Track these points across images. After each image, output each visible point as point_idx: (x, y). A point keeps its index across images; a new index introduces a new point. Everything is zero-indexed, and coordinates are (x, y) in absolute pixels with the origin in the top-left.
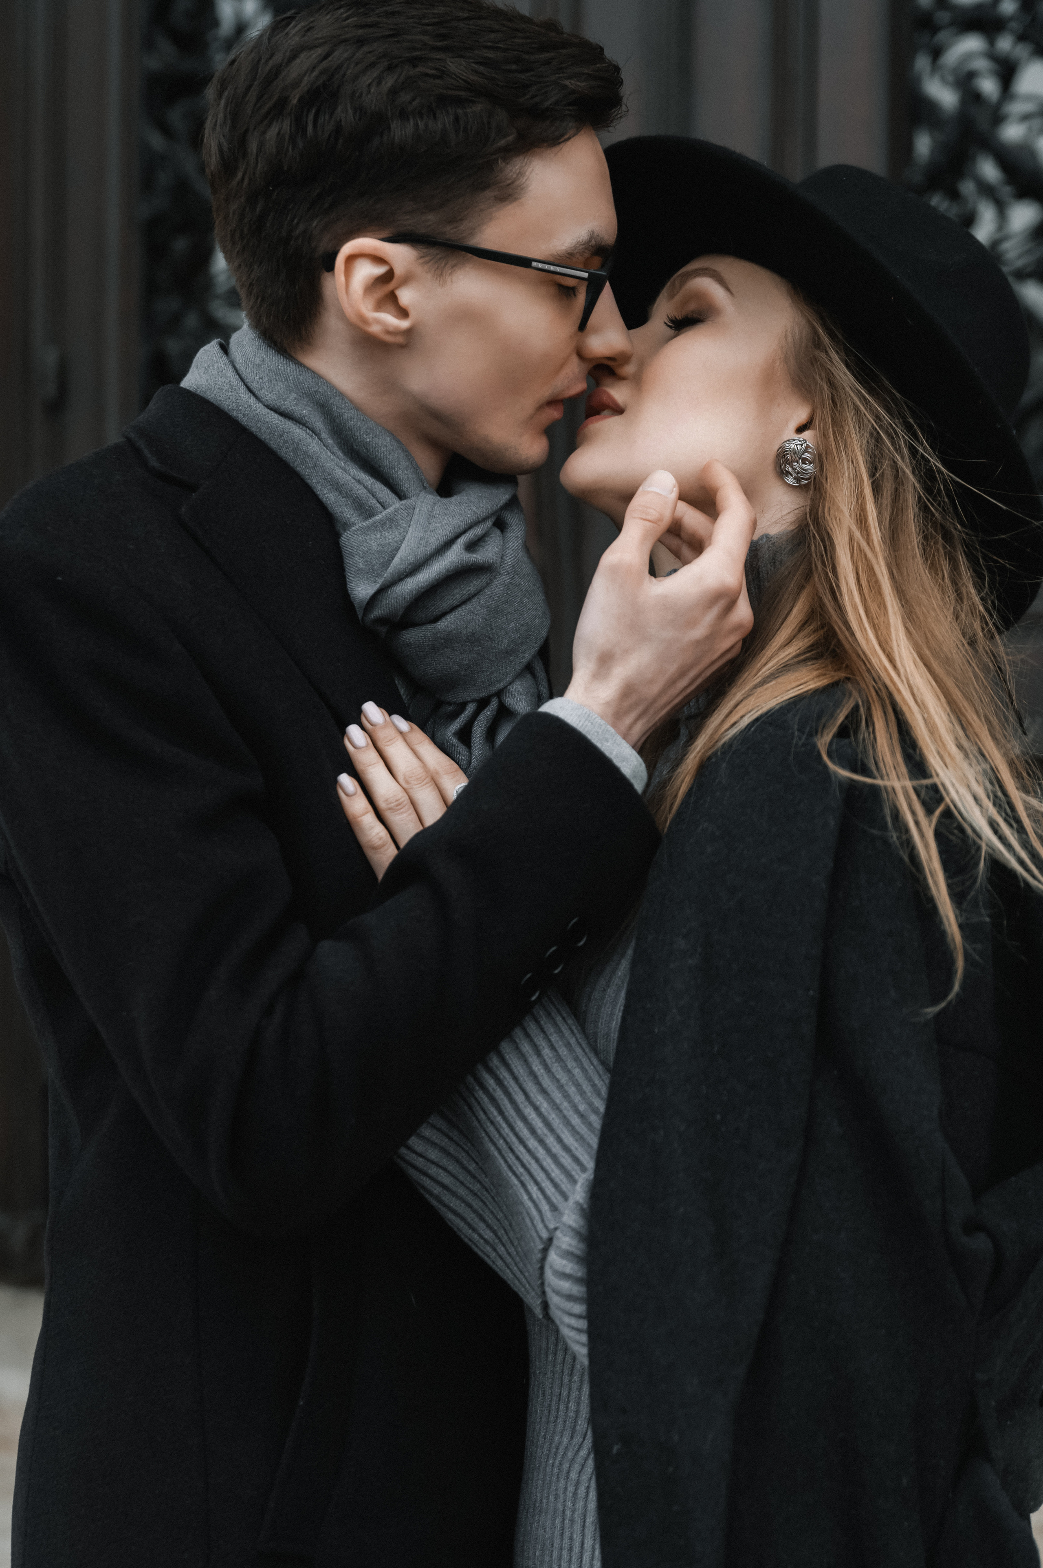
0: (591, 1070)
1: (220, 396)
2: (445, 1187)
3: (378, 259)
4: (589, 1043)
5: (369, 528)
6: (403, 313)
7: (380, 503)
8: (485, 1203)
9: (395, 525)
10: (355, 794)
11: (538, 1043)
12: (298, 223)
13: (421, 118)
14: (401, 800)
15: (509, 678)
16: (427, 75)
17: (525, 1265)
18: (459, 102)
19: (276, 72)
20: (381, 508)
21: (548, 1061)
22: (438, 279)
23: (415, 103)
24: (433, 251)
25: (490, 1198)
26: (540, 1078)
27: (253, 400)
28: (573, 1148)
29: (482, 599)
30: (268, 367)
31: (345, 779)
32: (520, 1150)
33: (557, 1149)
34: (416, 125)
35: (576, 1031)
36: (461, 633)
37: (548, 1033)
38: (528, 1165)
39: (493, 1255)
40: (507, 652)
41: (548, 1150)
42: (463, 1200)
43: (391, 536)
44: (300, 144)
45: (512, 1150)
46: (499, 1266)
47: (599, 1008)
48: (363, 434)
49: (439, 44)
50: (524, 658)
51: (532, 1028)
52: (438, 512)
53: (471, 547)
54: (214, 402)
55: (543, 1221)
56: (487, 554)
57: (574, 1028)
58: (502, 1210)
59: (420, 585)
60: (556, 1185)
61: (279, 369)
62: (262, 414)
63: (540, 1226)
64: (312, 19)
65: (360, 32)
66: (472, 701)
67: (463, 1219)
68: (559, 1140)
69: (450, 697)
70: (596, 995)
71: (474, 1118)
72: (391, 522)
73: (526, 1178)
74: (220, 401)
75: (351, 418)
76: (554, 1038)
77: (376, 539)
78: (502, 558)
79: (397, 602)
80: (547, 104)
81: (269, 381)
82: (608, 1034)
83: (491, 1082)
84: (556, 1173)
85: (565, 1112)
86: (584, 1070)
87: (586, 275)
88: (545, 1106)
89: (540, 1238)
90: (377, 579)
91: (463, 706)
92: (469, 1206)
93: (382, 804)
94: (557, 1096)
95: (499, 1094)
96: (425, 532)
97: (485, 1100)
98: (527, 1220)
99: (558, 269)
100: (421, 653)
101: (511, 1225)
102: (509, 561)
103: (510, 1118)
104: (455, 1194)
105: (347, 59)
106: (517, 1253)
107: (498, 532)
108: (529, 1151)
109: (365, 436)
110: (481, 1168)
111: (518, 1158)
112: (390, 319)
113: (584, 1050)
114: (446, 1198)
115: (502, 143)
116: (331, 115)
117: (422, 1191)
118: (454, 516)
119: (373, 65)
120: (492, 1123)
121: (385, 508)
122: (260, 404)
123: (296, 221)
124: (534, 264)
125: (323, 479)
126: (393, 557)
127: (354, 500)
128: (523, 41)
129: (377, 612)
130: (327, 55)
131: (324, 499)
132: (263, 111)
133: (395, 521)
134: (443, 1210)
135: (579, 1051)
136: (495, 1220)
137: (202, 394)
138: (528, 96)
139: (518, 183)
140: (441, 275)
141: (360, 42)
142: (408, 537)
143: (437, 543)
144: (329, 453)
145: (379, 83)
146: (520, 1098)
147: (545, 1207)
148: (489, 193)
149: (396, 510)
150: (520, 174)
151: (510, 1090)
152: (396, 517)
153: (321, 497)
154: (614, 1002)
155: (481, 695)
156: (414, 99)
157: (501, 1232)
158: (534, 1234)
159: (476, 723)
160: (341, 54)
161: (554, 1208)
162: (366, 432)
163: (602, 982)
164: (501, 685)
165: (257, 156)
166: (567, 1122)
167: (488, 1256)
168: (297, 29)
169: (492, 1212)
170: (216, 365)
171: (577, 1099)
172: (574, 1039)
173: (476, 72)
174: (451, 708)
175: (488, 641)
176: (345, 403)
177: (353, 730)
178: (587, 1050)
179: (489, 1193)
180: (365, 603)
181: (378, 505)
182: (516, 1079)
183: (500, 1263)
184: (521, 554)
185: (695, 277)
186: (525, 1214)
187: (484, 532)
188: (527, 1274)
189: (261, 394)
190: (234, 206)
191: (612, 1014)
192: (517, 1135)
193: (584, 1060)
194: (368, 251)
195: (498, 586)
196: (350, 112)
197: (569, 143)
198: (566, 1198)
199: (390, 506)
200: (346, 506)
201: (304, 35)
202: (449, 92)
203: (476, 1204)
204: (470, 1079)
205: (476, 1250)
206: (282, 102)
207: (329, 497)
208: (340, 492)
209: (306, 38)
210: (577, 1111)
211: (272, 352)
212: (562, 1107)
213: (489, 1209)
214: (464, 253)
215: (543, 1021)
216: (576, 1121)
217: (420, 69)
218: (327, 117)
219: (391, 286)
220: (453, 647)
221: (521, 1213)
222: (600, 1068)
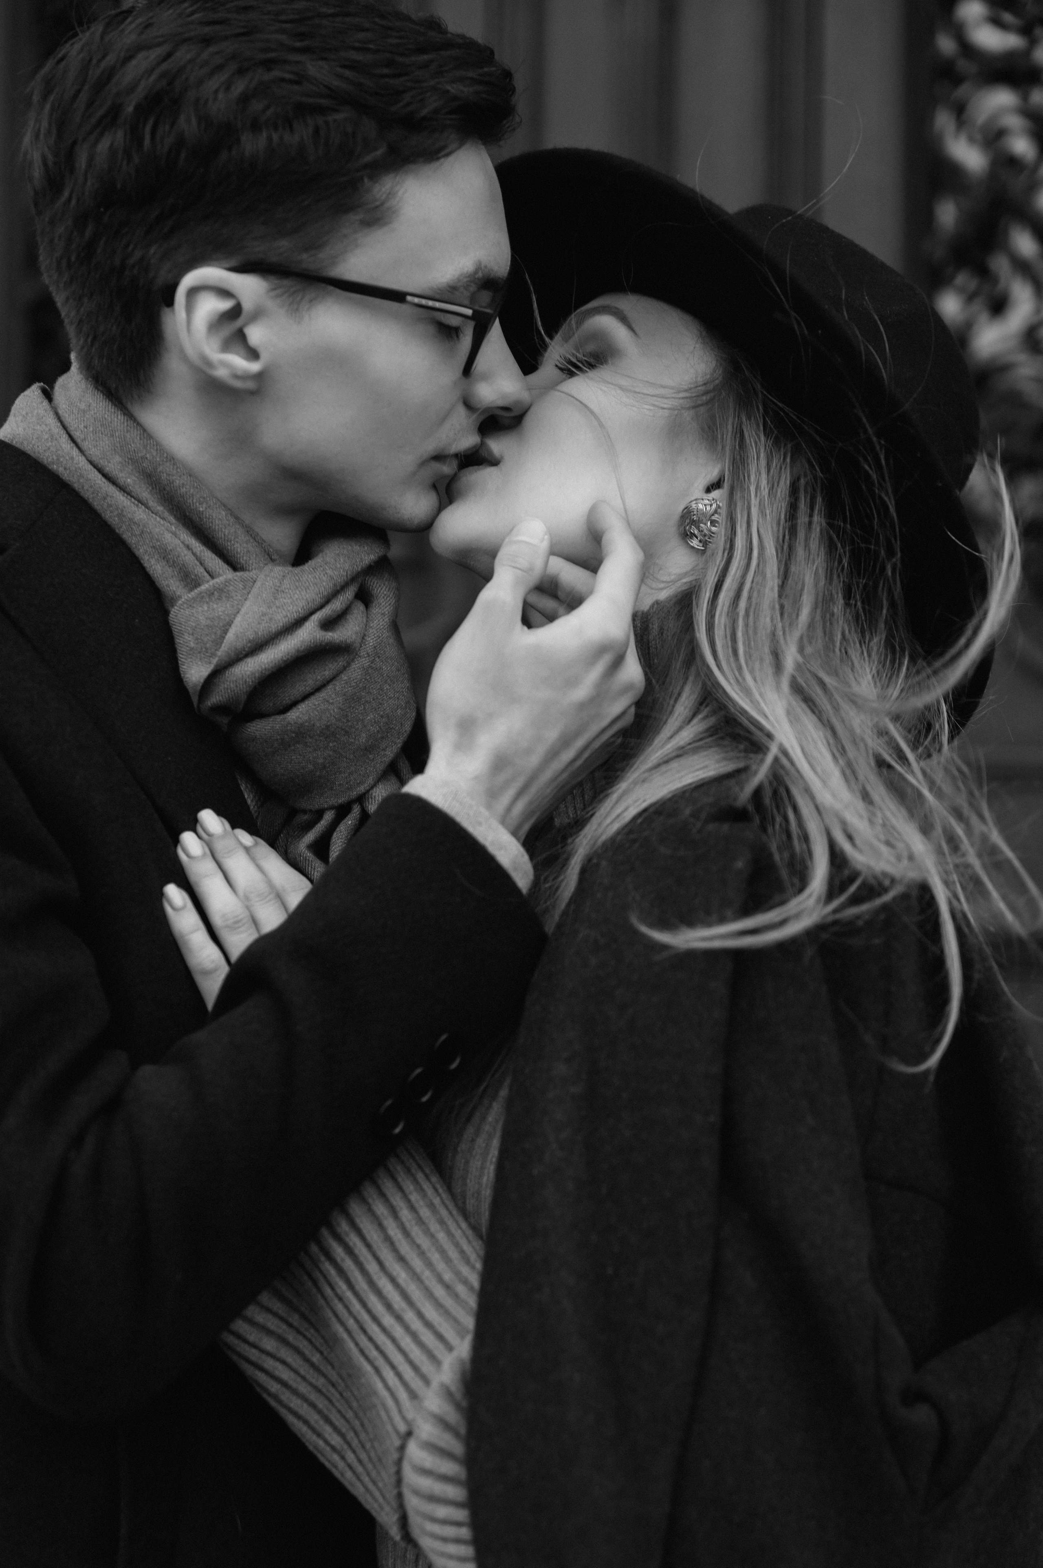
0: (458, 1234)
1: (38, 447)
2: (284, 1384)
3: (224, 293)
4: (456, 1205)
5: (194, 599)
6: (253, 354)
7: (208, 572)
8: (330, 1401)
9: (226, 597)
10: (184, 908)
11: (395, 1203)
12: (133, 250)
13: (276, 128)
14: (240, 918)
15: (370, 781)
16: (283, 80)
17: (378, 1473)
18: (321, 110)
19: (109, 75)
20: (208, 577)
21: (407, 1225)
22: (294, 315)
23: (269, 112)
24: (286, 282)
25: (338, 1396)
26: (397, 1244)
27: (75, 452)
28: (436, 1324)
29: (338, 685)
30: (94, 414)
31: (172, 891)
32: (373, 1329)
33: (416, 1325)
34: (270, 139)
35: (441, 1191)
36: (314, 725)
37: (407, 1191)
38: (383, 1348)
39: (341, 1465)
40: (366, 749)
41: (407, 1328)
42: (305, 1399)
43: (220, 609)
44: (136, 159)
45: (364, 1331)
46: (347, 1478)
47: (467, 1162)
48: (196, 503)
49: (298, 44)
50: (385, 755)
51: (388, 1187)
52: (288, 586)
53: (328, 624)
54: (32, 454)
55: (400, 1411)
56: (345, 633)
57: (438, 1186)
58: (351, 1408)
59: (263, 667)
60: (416, 1368)
61: (105, 418)
62: (85, 470)
63: (397, 1419)
64: (151, 14)
65: (207, 29)
66: (331, 808)
67: (306, 1422)
68: (420, 1315)
69: (304, 804)
70: (463, 1146)
71: (319, 1296)
72: (220, 593)
73: (380, 1362)
74: (39, 453)
75: (183, 484)
76: (414, 1197)
77: (203, 611)
78: (363, 638)
79: (237, 686)
80: (425, 112)
81: (94, 432)
82: (478, 1193)
83: (339, 1251)
84: (416, 1353)
85: (427, 1282)
86: (449, 1234)
87: (469, 312)
88: (402, 1276)
89: (397, 1432)
90: (211, 659)
91: (319, 814)
92: (313, 1405)
93: (217, 920)
94: (417, 1264)
95: (348, 1264)
96: (270, 607)
97: (333, 1272)
98: (383, 1413)
99: (438, 305)
100: (269, 750)
101: (362, 1425)
102: (371, 641)
103: (361, 1292)
104: (295, 1392)
105: (190, 61)
106: (370, 1457)
107: (361, 607)
108: (384, 1330)
109: (198, 504)
110: (326, 1359)
111: (371, 1339)
112: (238, 362)
113: (450, 1213)
114: (286, 1396)
115: (368, 158)
116: (173, 125)
117: (258, 1390)
118: (307, 588)
119: (219, 68)
120: (341, 1299)
121: (212, 577)
122: (83, 458)
123: (131, 248)
124: (409, 298)
125: (151, 547)
126: (226, 632)
127: (181, 569)
128: (398, 41)
129: (216, 698)
130: (169, 55)
131: (151, 572)
132: (93, 120)
133: (225, 592)
134: (283, 1412)
135: (444, 1213)
136: (342, 1421)
137: (18, 446)
138: (402, 104)
139: (387, 205)
140: (297, 309)
141: (207, 41)
142: (243, 610)
143: (285, 620)
144: (158, 519)
145: (228, 88)
146: (372, 1267)
147: (403, 1395)
148: (355, 217)
149: (228, 581)
150: (391, 195)
151: (362, 1259)
152: (227, 588)
153: (148, 570)
154: (485, 1155)
155: (340, 801)
156: (267, 108)
157: (350, 1435)
158: (389, 1428)
159: (335, 835)
160: (184, 55)
161: (413, 1395)
162: (200, 500)
163: (470, 1130)
164: (362, 789)
165: (86, 172)
166: (429, 1294)
167: (336, 1467)
168: (133, 25)
169: (339, 1412)
170: (36, 411)
171: (441, 1266)
172: (438, 1198)
173: (340, 77)
174: (306, 817)
175: (344, 735)
176: (177, 468)
177: (188, 839)
178: (455, 1212)
179: (336, 1389)
180: (199, 688)
181: (206, 574)
182: (368, 1246)
183: (349, 1474)
184: (386, 634)
185: (594, 315)
186: (380, 1407)
187: (344, 606)
188: (380, 1485)
189: (85, 445)
190: (60, 230)
191: (482, 1168)
192: (369, 1312)
193: (450, 1222)
194: (212, 282)
195: (355, 671)
196: (194, 121)
197: (451, 158)
198: (426, 1381)
199: (219, 575)
200: (172, 577)
201: (142, 33)
202: (310, 100)
203: (321, 1403)
204: (314, 1249)
205: (322, 1459)
206: (114, 113)
207: (156, 568)
208: (167, 561)
209: (144, 37)
210: (441, 1280)
211: (100, 396)
212: (424, 1278)
213: (336, 1407)
214: (323, 285)
215: (402, 1177)
216: (439, 1292)
217: (276, 73)
218: (167, 127)
219: (239, 323)
220: (306, 743)
221: (375, 1406)
222: (470, 1233)
